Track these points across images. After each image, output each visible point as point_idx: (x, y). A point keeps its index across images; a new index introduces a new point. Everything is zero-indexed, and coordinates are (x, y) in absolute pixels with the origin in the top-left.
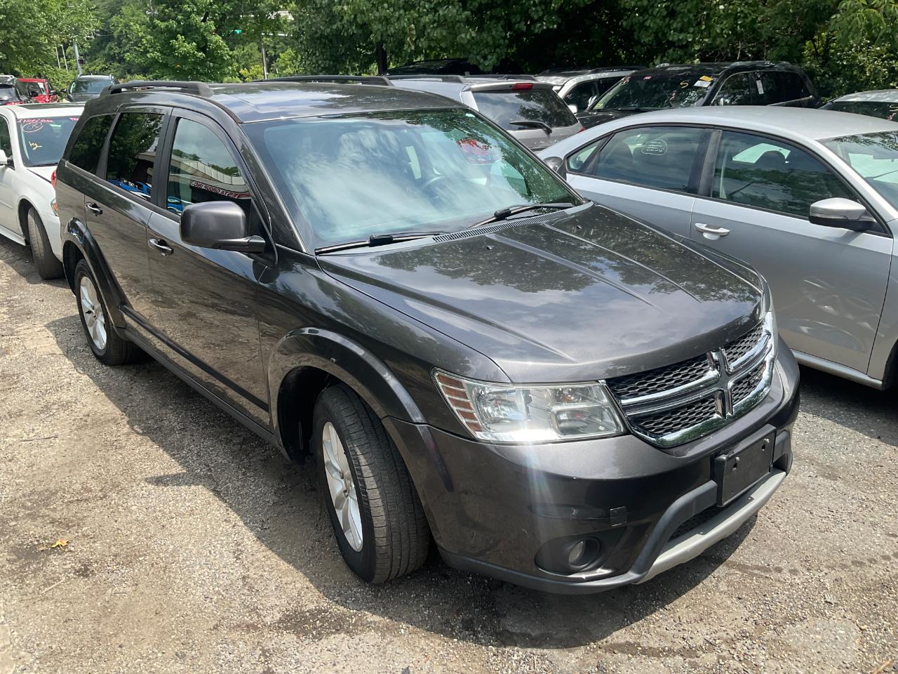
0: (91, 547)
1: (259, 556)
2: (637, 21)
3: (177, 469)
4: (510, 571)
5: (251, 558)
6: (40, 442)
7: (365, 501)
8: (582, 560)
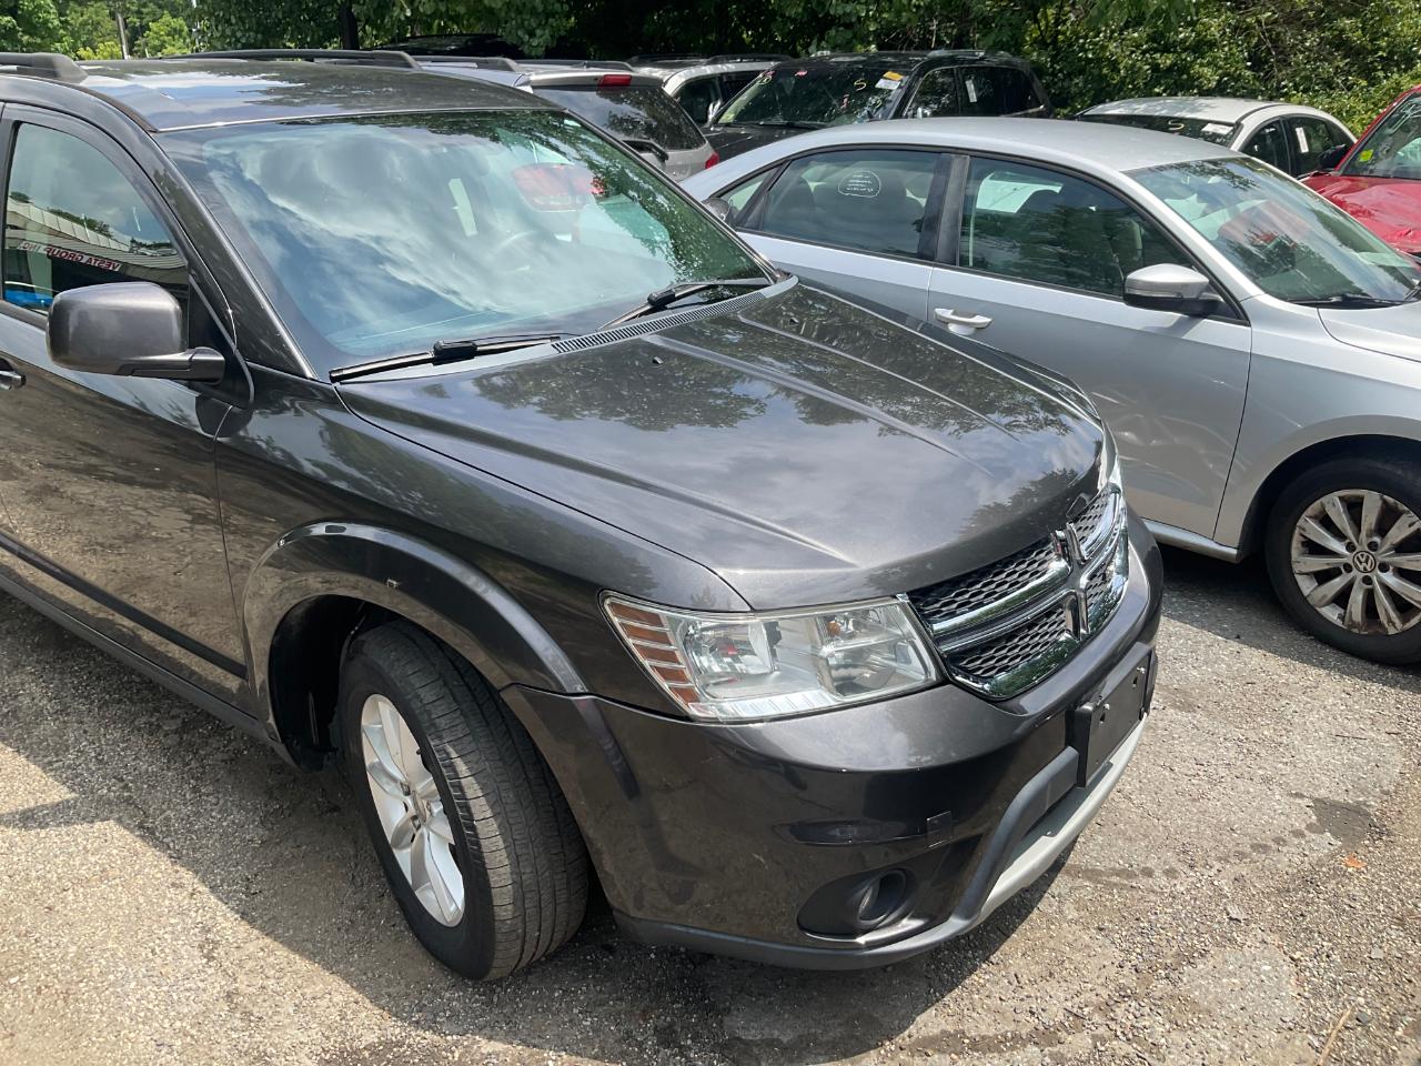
3: (59, 793)
4: (751, 942)
5: (237, 954)
7: (472, 843)
8: (878, 909)
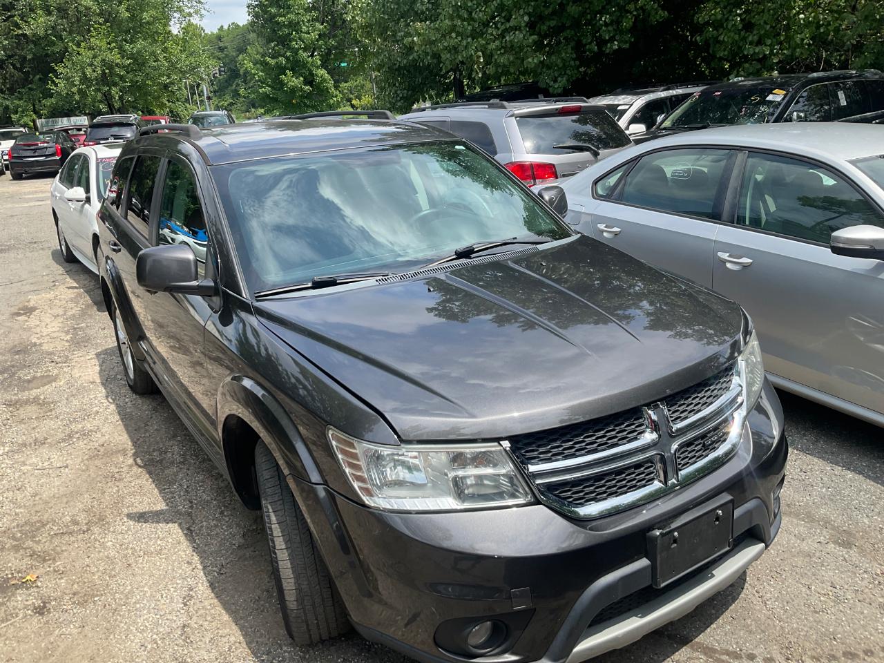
0: (56, 584)
1: (206, 603)
2: (710, 36)
5: (198, 605)
6: (51, 472)
7: (275, 562)
8: (489, 643)
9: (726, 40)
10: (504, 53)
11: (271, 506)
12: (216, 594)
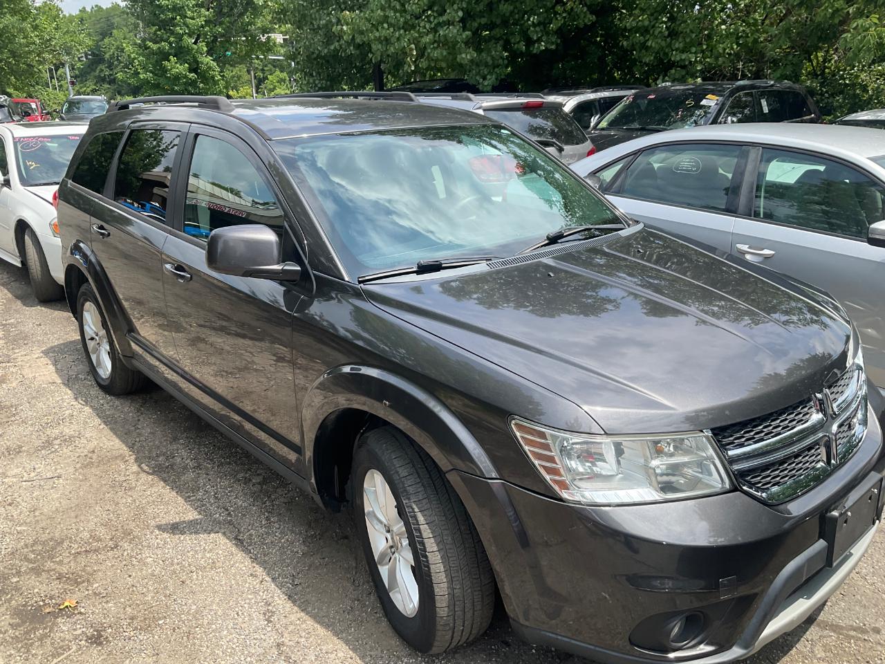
0: (104, 609)
1: (293, 617)
2: (637, 41)
3: (192, 515)
4: (597, 649)
5: (284, 621)
6: (42, 483)
7: (425, 566)
8: (683, 636)
9: (653, 45)
10: (437, 48)
11: (417, 505)
12: (299, 607)
